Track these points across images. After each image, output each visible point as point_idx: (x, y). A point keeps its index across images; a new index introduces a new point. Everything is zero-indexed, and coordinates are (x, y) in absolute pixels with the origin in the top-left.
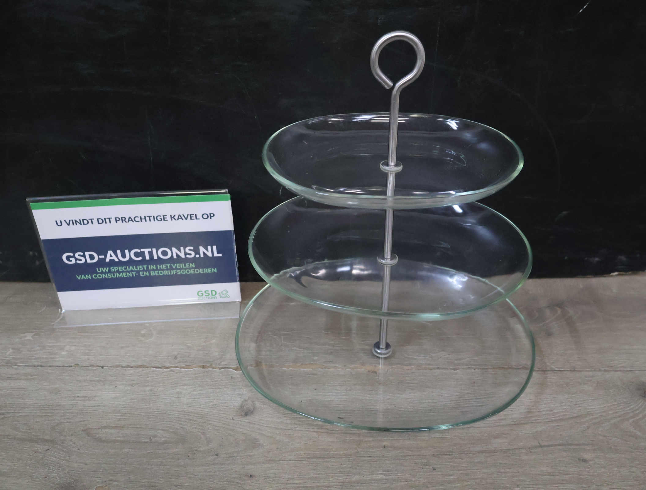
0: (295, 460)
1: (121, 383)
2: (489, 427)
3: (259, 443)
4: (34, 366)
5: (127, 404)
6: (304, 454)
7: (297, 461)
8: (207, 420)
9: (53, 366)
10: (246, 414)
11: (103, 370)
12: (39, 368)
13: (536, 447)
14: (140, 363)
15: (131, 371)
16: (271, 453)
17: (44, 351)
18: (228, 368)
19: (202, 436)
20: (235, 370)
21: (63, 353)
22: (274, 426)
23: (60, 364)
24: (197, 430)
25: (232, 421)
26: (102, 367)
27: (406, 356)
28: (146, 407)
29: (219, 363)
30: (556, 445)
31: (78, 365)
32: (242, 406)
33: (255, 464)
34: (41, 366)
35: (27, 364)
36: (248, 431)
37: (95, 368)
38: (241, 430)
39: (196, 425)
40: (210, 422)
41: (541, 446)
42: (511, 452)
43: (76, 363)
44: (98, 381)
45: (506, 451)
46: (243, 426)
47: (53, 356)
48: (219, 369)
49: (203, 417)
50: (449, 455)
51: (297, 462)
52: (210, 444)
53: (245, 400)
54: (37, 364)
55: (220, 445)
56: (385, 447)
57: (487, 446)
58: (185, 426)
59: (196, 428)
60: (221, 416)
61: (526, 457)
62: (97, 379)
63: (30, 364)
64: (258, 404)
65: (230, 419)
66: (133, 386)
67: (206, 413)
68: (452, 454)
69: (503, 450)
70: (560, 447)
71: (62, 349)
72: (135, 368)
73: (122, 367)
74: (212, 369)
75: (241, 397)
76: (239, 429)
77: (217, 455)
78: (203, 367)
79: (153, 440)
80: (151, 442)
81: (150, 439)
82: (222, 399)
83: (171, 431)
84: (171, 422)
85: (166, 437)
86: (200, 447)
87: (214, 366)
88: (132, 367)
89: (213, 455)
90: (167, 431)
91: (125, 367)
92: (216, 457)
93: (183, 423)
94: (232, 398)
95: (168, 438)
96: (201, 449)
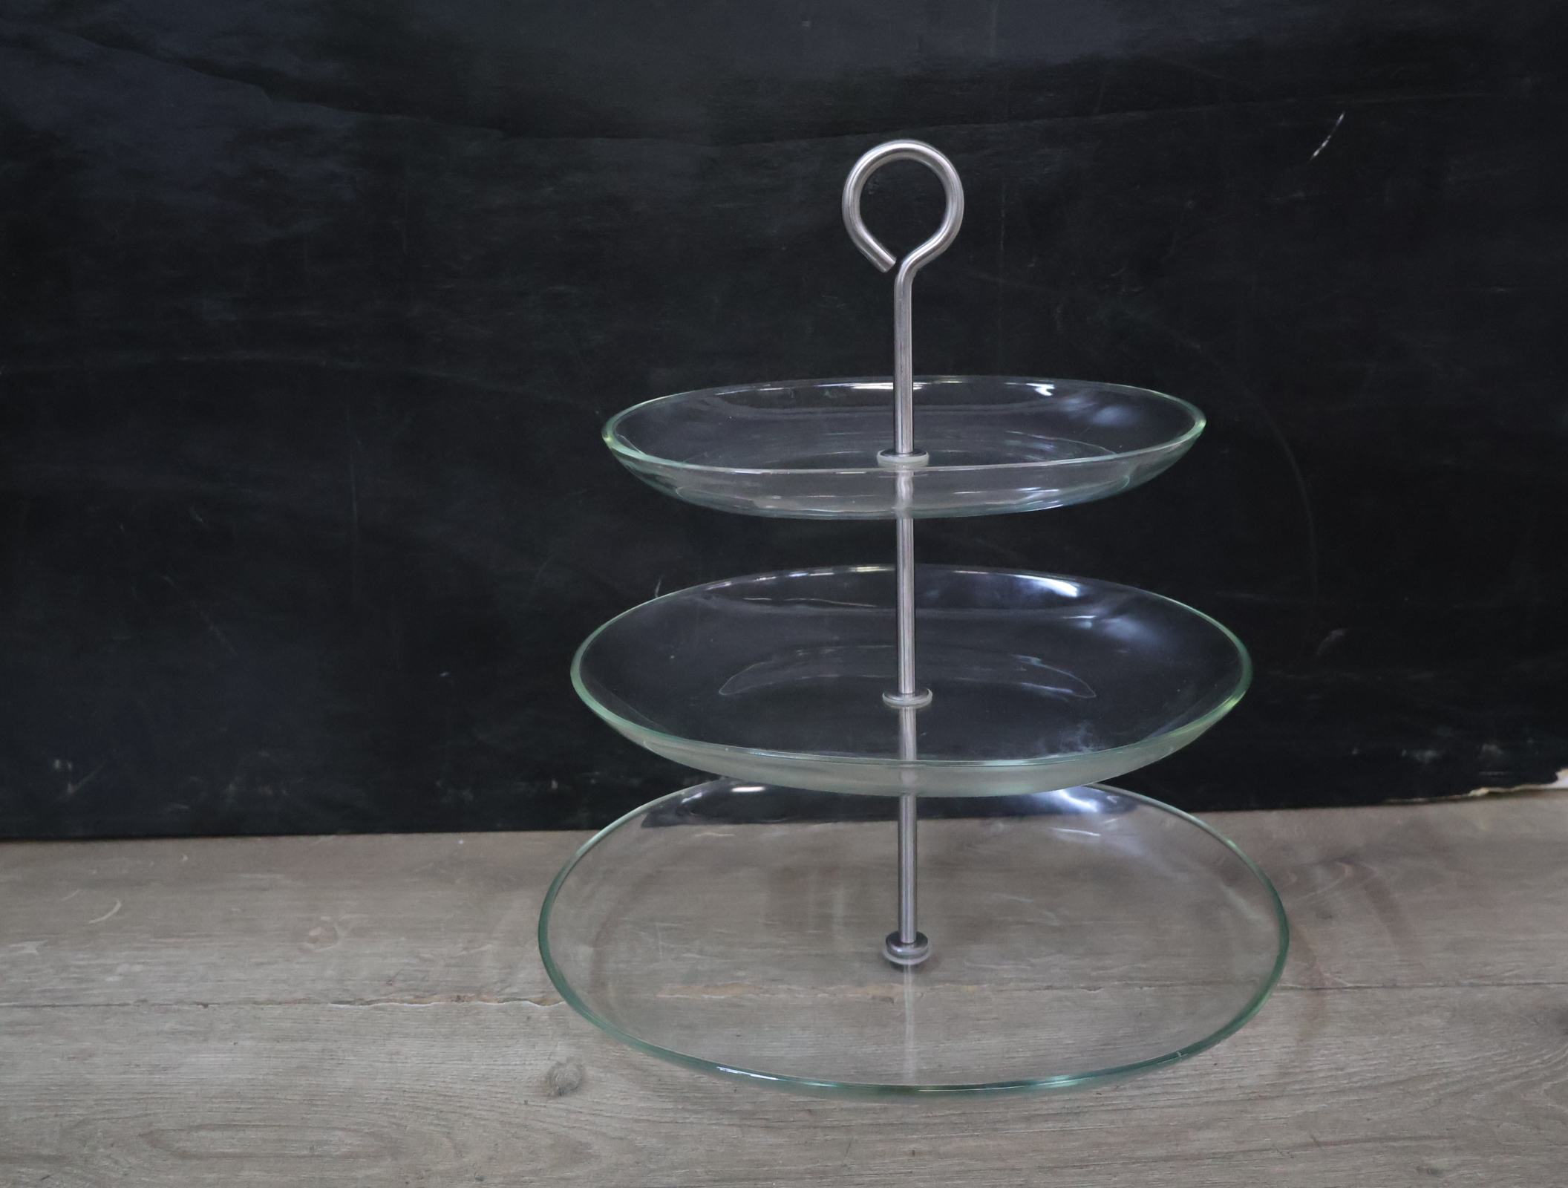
1: (250, 1035)
2: (1182, 1106)
3: (590, 1151)
4: (35, 1007)
5: (261, 1077)
8: (460, 1107)
9: (82, 1005)
10: (561, 1093)
11: (206, 1009)
12: (49, 1009)
13: (1305, 1146)
14: (299, 995)
15: (278, 1011)
16: (620, 1171)
17: (64, 975)
18: (520, 1000)
19: (445, 1140)
20: (539, 1004)
21: (110, 979)
22: (631, 1116)
23: (101, 1000)
24: (432, 1128)
25: (524, 1107)
26: (206, 1006)
27: (968, 964)
28: (308, 1082)
29: (499, 989)
30: (1356, 1141)
31: (144, 1001)
32: (550, 1077)
34: (54, 1006)
35: (18, 1003)
36: (564, 1127)
37: (186, 1008)
38: (545, 1126)
39: (431, 1117)
40: (468, 1111)
41: (1318, 1144)
42: (1241, 1157)
43: (142, 997)
44: (191, 1033)
45: (1227, 1156)
46: (551, 1116)
47: (84, 986)
48: (499, 1003)
49: (449, 1101)
50: (1081, 1167)
52: (464, 1157)
53: (560, 1064)
54: (42, 1002)
55: (491, 1159)
56: (913, 1153)
57: (1177, 1145)
58: (403, 1121)
59: (431, 1124)
60: (495, 1097)
61: (1278, 1168)
62: (191, 1028)
63: (28, 1002)
64: (591, 1072)
65: (520, 1104)
66: (278, 1042)
67: (458, 1091)
68: (1087, 1166)
69: (1221, 1153)
70: (1369, 1145)
71: (109, 970)
72: (286, 1006)
73: (256, 1003)
74: (480, 1003)
75: (549, 1059)
76: (541, 1124)
77: (481, 1179)
78: (459, 999)
79: (319, 1151)
80: (313, 1156)
81: (311, 1149)
82: (500, 1063)
83: (367, 1131)
84: (368, 1112)
85: (350, 1144)
86: (438, 1163)
87: (485, 996)
88: (280, 1003)
89: (469, 1180)
90: (355, 1131)
91: (262, 1003)
92: (479, 1183)
93: (397, 1114)
94: (526, 1060)
95: (358, 1146)
96: (440, 1167)
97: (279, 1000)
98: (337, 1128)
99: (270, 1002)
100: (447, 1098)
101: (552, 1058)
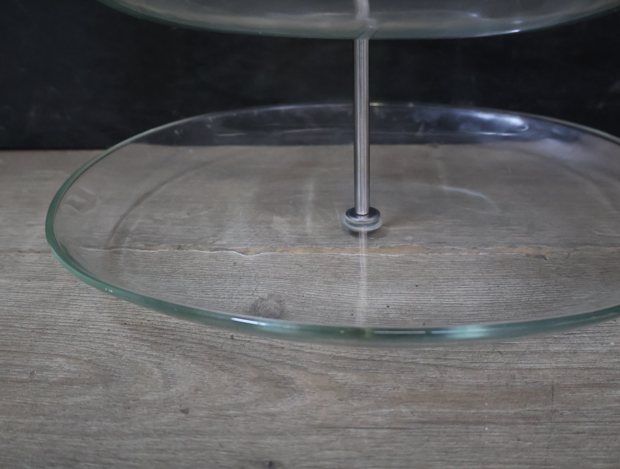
0: (387, 426)
1: (7, 275)
3: (293, 386)
5: (6, 308)
6: (412, 412)
7: (394, 428)
8: (173, 339)
16: (324, 408)
18: (227, 250)
19: (156, 370)
20: (243, 254)
22: (330, 353)
24: (145, 358)
25: (230, 342)
28: (44, 314)
29: (211, 242)
33: (281, 434)
36: (267, 361)
38: (249, 359)
46: (256, 351)
48: (211, 251)
49: (163, 333)
51: (394, 431)
52: (171, 388)
55: (197, 390)
58: (119, 351)
59: (144, 354)
60: (205, 332)
65: (226, 338)
66: (29, 281)
67: (172, 326)
73: (20, 252)
74: (195, 251)
75: (253, 295)
76: (245, 358)
77: (185, 411)
78: (179, 248)
79: (38, 375)
80: (31, 381)
81: (32, 373)
82: (210, 296)
83: (86, 359)
84: (90, 341)
85: (69, 371)
86: (146, 393)
87: (200, 246)
88: (39, 252)
89: (175, 412)
90: (76, 358)
91: (25, 252)
92: (183, 415)
93: (115, 344)
94: (233, 295)
95: (75, 372)
96: (148, 398)
97: (38, 250)
98: (57, 355)
99: (31, 251)
100: (162, 331)
101: (255, 294)
